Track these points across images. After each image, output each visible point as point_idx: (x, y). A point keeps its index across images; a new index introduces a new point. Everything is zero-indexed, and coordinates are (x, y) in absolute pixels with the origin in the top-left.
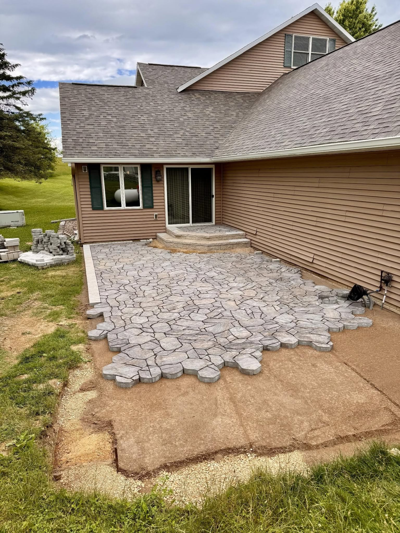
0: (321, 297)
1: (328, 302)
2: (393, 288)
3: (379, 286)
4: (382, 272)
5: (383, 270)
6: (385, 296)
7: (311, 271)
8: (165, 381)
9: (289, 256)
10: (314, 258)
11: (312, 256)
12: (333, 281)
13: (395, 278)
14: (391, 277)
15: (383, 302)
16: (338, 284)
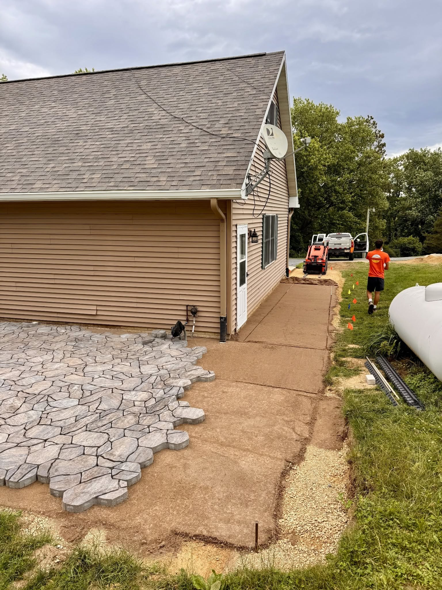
0: (145, 343)
1: (157, 345)
2: (199, 317)
3: (185, 319)
4: (187, 306)
5: (187, 304)
6: (194, 326)
7: (94, 324)
8: (149, 470)
9: (55, 315)
10: (97, 310)
11: (94, 308)
12: (128, 328)
13: (200, 309)
14: (196, 309)
15: (193, 331)
16: (135, 329)
